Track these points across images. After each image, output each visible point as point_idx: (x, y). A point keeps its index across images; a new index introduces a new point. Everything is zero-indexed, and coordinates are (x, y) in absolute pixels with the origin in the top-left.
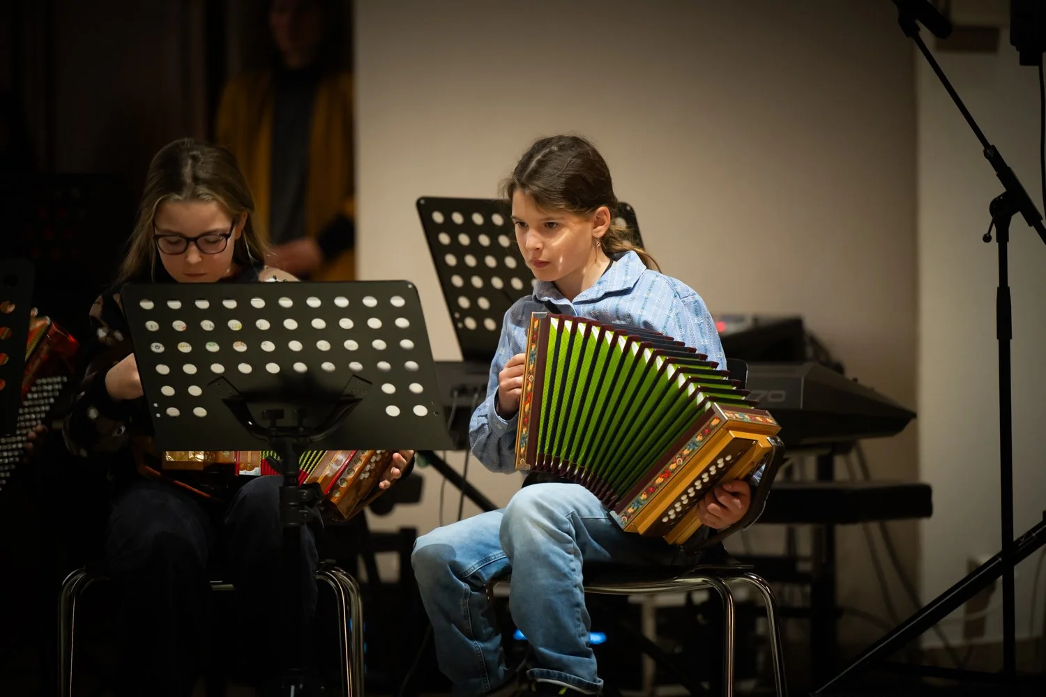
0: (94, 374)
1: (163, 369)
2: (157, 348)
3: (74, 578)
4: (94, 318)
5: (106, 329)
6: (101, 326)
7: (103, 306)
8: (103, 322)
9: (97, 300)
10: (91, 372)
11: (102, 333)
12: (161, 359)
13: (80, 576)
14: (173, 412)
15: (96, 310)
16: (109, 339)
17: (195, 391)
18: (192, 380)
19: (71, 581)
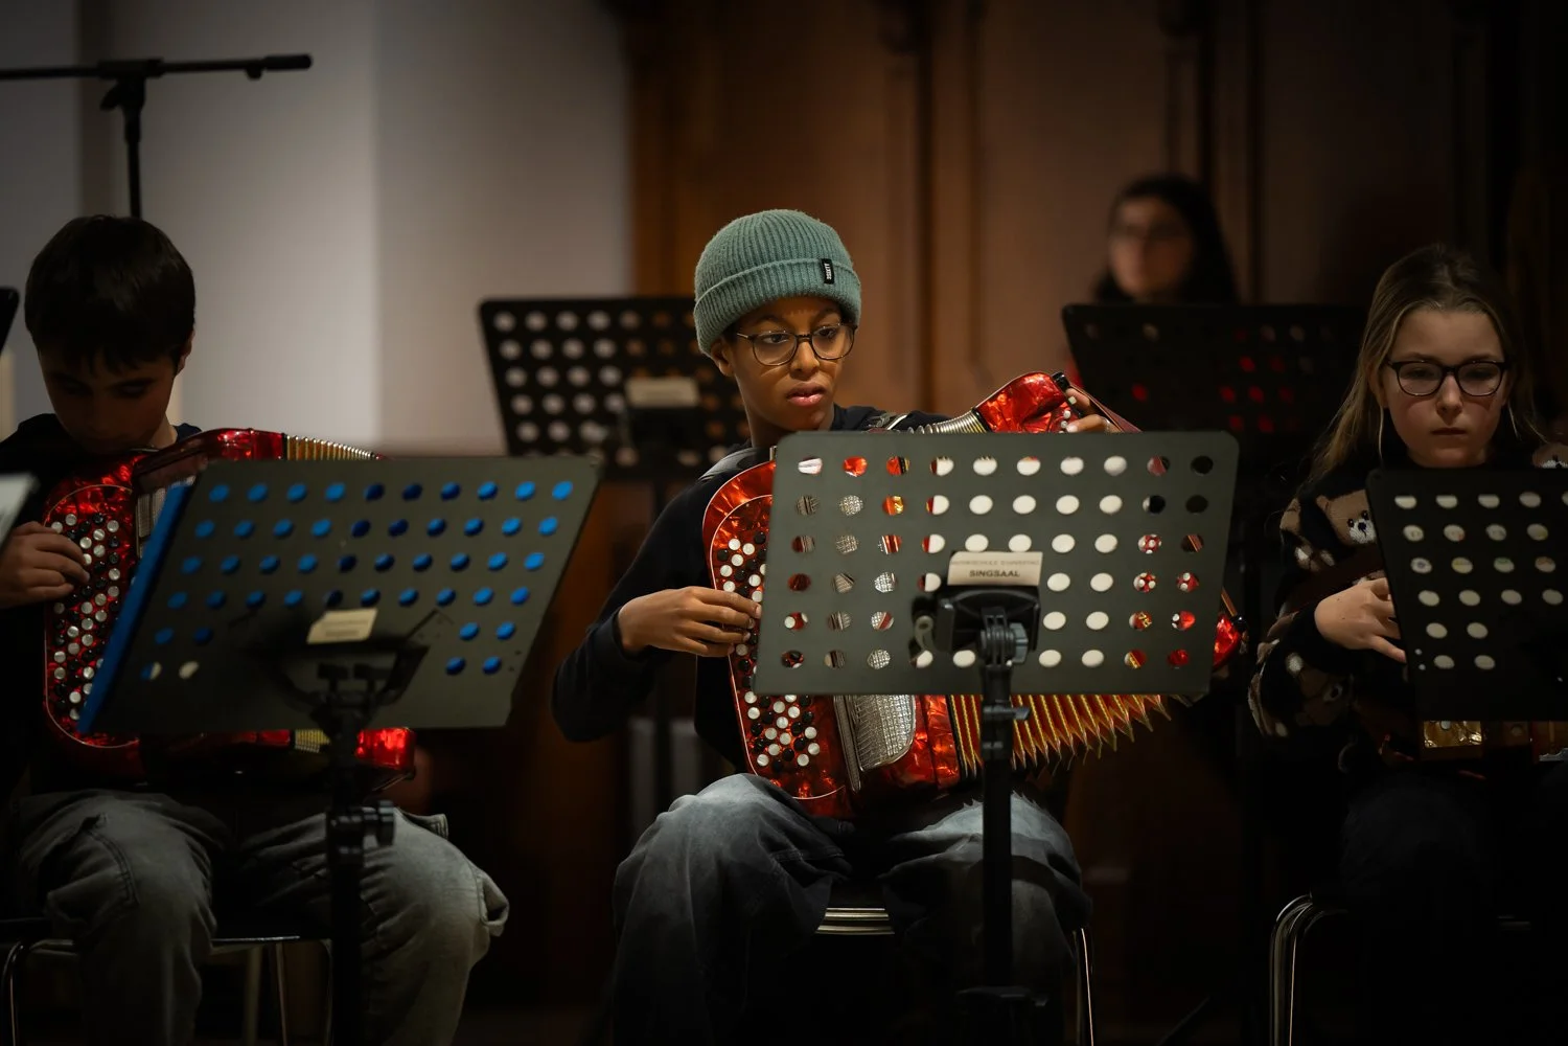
0: (1294, 615)
1: (1429, 598)
2: (1421, 566)
3: (1295, 910)
4: (1287, 533)
5: (1308, 548)
6: (1300, 544)
7: (1301, 515)
8: (1303, 539)
9: (1290, 507)
10: (1288, 612)
11: (1302, 555)
12: (1426, 582)
13: (1304, 907)
14: (1444, 662)
15: (1290, 520)
16: (1313, 562)
17: (1477, 630)
18: (1473, 614)
19: (1290, 914)
